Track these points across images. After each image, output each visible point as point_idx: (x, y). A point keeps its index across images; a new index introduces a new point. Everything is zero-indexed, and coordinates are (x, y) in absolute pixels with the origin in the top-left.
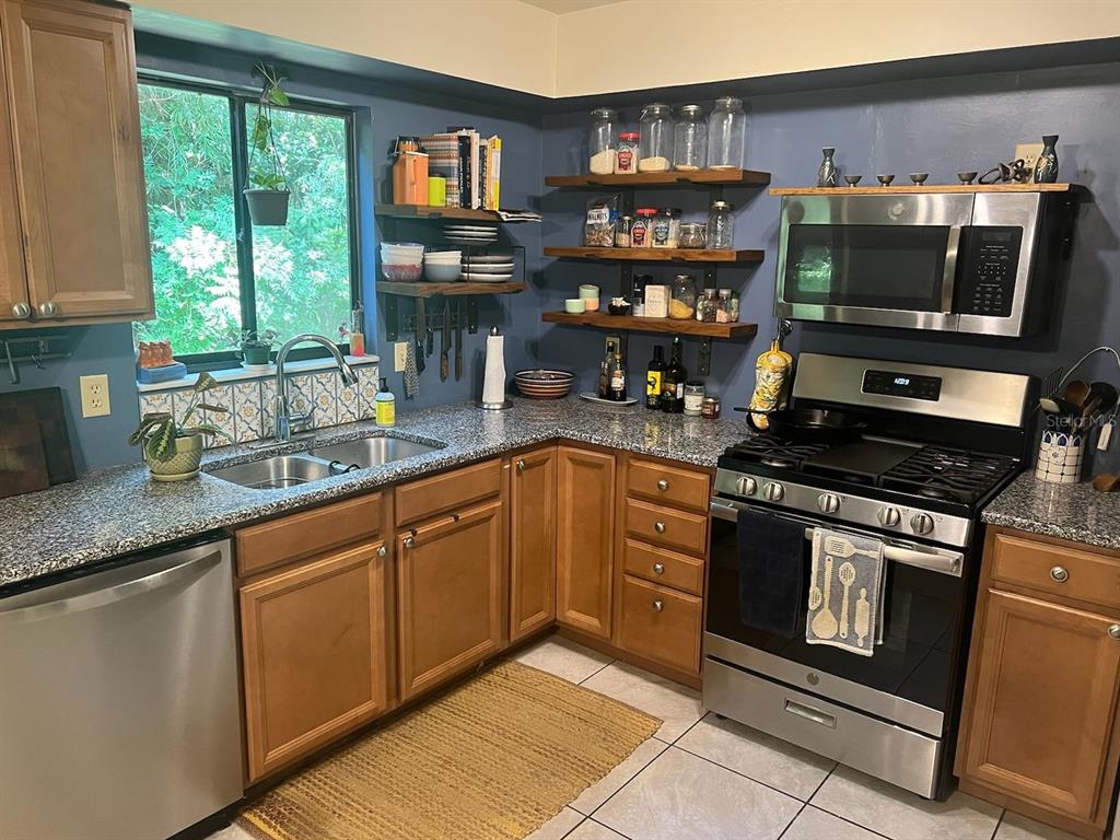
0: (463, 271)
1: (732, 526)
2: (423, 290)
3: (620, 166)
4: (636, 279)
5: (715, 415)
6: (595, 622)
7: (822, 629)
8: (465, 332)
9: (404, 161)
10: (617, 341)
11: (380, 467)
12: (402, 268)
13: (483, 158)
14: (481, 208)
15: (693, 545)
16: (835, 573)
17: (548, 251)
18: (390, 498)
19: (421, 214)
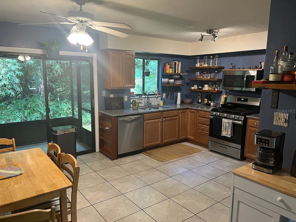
0: (174, 82)
1: (212, 119)
2: (168, 85)
3: (200, 66)
4: (203, 84)
5: (216, 106)
6: (193, 138)
7: (224, 134)
8: (174, 92)
9: (166, 67)
10: (200, 94)
11: (161, 109)
12: (165, 82)
13: (178, 65)
14: (178, 73)
15: (207, 124)
16: (225, 125)
17: (189, 79)
18: (162, 113)
19: (168, 74)
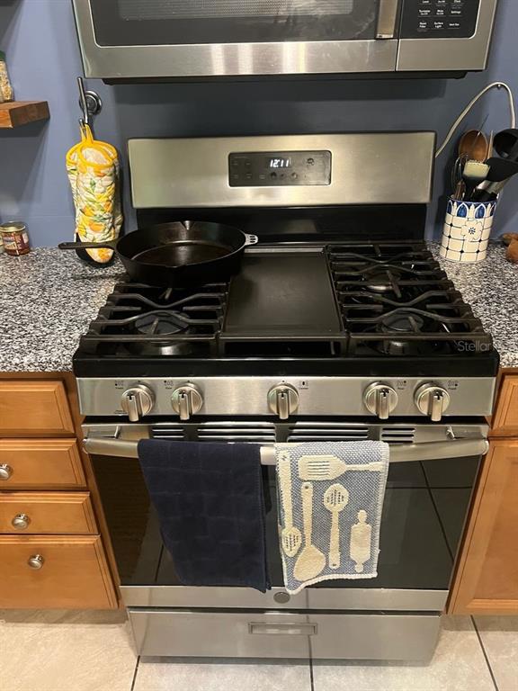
5: (25, 249)
7: (306, 570)
